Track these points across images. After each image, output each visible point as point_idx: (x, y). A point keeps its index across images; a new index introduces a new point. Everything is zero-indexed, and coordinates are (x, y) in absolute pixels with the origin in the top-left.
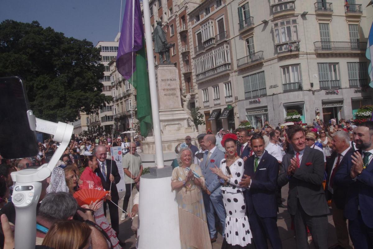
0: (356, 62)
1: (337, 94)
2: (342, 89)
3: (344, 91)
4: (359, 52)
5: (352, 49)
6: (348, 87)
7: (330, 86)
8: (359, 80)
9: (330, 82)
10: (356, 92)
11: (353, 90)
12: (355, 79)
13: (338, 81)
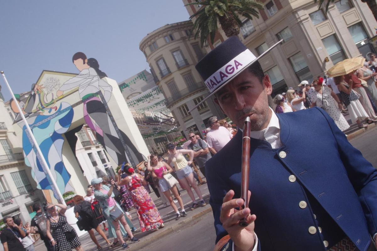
0: (17, 172)
1: (12, 203)
2: (14, 198)
3: (17, 199)
4: (17, 162)
5: (10, 160)
6: (19, 194)
7: (4, 198)
8: (25, 186)
9: (2, 194)
10: (27, 197)
11: (24, 196)
12: (21, 186)
13: (9, 191)
